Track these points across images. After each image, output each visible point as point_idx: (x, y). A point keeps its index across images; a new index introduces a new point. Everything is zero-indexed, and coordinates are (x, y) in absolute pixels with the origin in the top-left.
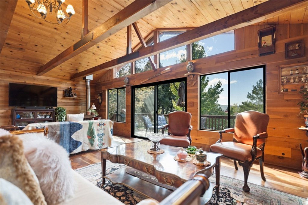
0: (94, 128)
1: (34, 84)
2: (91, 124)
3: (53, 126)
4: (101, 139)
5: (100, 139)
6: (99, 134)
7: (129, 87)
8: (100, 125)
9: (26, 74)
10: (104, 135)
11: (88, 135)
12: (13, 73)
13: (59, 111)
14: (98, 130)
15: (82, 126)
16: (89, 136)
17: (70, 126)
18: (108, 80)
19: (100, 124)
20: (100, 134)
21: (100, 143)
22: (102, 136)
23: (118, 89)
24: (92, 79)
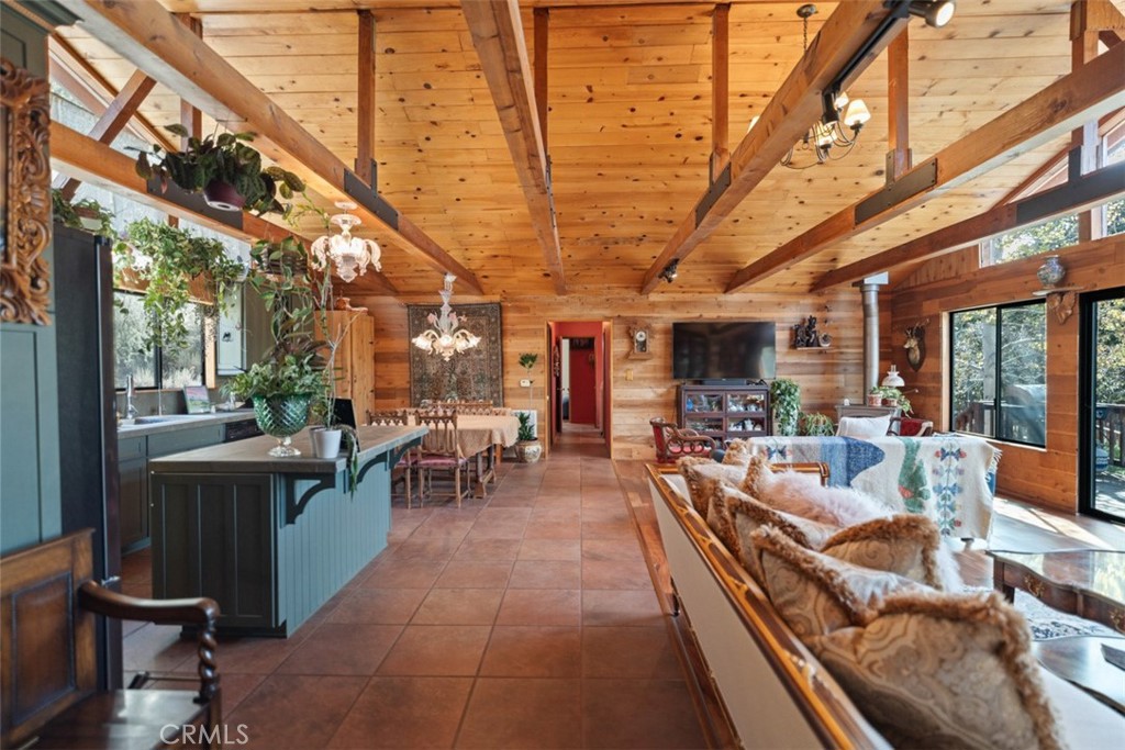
0: (921, 462)
1: (719, 317)
2: (912, 451)
3: (804, 448)
4: (948, 503)
5: (944, 505)
6: (940, 486)
8: (943, 454)
9: (703, 295)
10: (961, 490)
11: (901, 483)
13: (783, 393)
14: (935, 472)
15: (883, 453)
16: (906, 489)
17: (849, 453)
18: (953, 275)
19: (943, 450)
20: (944, 485)
21: (943, 519)
22: (954, 493)
23: (1000, 307)
24: (886, 282)
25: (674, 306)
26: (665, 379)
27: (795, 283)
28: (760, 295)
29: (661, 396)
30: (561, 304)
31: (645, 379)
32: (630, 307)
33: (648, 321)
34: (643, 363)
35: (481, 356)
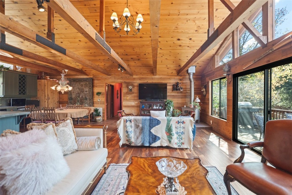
0: (172, 125)
1: (152, 82)
2: (169, 121)
3: (137, 120)
4: (180, 137)
5: (179, 138)
6: (178, 132)
7: (231, 76)
8: (178, 122)
9: (148, 76)
10: (184, 133)
11: (166, 131)
12: (142, 76)
13: (168, 104)
14: (176, 128)
15: (160, 122)
16: (168, 133)
17: (150, 121)
19: (178, 121)
20: (179, 132)
21: (179, 142)
22: (182, 134)
23: (220, 79)
24: (195, 72)
25: (140, 79)
26: (137, 99)
27: (172, 73)
28: (164, 76)
29: (136, 104)
30: (109, 78)
31: (132, 99)
32: (128, 79)
33: (133, 83)
34: (132, 95)
35: (87, 93)
